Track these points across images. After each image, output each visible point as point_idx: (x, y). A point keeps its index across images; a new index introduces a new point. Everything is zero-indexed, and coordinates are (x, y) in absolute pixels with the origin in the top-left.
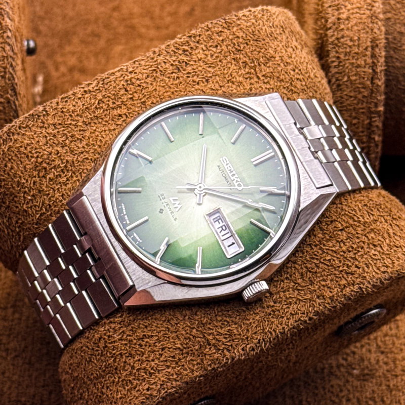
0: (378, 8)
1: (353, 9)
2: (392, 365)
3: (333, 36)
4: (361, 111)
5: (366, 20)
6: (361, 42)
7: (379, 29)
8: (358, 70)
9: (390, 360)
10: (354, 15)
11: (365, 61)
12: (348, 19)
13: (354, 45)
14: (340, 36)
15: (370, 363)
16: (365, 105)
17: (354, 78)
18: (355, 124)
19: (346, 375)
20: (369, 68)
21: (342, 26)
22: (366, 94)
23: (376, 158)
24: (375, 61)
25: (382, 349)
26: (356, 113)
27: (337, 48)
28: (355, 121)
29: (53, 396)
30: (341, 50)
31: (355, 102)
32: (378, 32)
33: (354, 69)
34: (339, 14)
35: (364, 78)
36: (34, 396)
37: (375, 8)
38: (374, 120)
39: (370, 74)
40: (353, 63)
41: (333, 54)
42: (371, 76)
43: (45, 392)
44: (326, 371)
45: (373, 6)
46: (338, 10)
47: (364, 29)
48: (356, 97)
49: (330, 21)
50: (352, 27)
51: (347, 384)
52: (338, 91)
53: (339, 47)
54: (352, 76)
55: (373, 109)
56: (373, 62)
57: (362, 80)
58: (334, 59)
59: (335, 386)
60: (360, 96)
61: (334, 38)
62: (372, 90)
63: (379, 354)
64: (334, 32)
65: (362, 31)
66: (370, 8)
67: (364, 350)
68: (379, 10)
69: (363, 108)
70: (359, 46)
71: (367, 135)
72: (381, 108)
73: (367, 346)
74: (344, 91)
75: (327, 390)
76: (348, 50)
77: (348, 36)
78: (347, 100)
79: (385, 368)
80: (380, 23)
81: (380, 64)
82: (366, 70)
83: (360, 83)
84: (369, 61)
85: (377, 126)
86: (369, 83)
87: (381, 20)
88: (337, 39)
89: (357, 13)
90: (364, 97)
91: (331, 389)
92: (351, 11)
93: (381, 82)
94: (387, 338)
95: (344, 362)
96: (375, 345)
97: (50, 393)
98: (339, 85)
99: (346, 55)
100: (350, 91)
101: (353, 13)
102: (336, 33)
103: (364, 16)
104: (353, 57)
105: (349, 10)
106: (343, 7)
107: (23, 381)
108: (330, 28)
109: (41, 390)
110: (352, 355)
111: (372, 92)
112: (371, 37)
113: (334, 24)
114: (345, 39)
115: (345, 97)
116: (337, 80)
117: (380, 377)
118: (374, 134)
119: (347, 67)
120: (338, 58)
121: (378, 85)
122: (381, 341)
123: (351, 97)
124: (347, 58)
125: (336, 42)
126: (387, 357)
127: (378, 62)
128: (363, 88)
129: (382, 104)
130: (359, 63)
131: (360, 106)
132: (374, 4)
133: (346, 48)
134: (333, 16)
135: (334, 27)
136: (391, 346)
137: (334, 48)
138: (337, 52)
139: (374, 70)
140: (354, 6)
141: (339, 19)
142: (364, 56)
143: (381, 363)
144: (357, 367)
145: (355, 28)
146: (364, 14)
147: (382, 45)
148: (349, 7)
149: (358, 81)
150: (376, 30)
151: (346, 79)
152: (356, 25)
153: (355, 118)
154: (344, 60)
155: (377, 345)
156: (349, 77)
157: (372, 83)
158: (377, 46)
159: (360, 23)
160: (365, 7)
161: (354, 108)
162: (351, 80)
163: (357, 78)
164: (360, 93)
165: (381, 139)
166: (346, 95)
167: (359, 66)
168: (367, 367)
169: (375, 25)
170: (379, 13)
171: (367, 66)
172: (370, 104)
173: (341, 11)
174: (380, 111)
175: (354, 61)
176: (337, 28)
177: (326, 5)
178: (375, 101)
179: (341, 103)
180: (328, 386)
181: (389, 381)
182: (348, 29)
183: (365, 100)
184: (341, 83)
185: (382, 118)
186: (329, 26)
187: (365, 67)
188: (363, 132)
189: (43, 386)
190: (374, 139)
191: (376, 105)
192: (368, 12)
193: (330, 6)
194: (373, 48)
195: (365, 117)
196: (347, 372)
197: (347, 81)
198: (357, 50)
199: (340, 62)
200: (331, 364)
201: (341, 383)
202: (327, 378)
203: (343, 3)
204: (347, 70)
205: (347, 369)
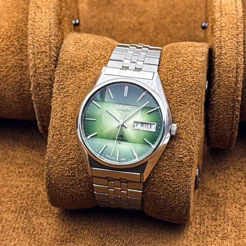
0: (241, 49)
1: (228, 49)
2: (238, 233)
3: (217, 61)
4: (230, 99)
5: (234, 55)
6: (231, 65)
7: (241, 60)
8: (229, 79)
10: (229, 52)
11: (233, 75)
12: (225, 54)
13: (228, 67)
14: (220, 62)
15: (228, 231)
16: (231, 96)
17: (227, 83)
18: (226, 106)
19: (215, 236)
20: (234, 78)
21: (222, 57)
22: (232, 91)
23: (236, 123)
24: (238, 75)
25: (235, 225)
26: (227, 100)
27: (219, 68)
28: (226, 104)
29: (72, 237)
30: (221, 69)
31: (227, 94)
32: (240, 61)
33: (227, 78)
34: (222, 51)
35: (232, 83)
36: (63, 237)
37: (239, 49)
38: (235, 104)
39: (235, 81)
40: (226, 75)
41: (217, 70)
42: (235, 82)
43: (68, 235)
44: (205, 233)
45: (238, 48)
47: (233, 59)
48: (227, 92)
49: (216, 54)
50: (227, 58)
51: (215, 241)
52: (218, 88)
53: (220, 67)
55: (236, 99)
56: (237, 76)
57: (230, 84)
58: (217, 73)
59: (209, 242)
60: (229, 92)
61: (218, 63)
63: (233, 227)
64: (218, 59)
65: (232, 60)
66: (237, 49)
67: (225, 224)
68: (241, 50)
69: (230, 98)
70: (230, 67)
71: (232, 112)
72: (240, 99)
73: (227, 223)
74: (221, 89)
75: (204, 244)
76: (224, 69)
77: (225, 62)
78: (223, 93)
79: (235, 234)
80: (241, 57)
81: (240, 77)
82: (233, 79)
83: (229, 86)
84: (235, 75)
85: (237, 107)
86: (234, 85)
87: (242, 55)
88: (220, 63)
89: (230, 51)
90: (231, 92)
91: (206, 243)
92: (227, 50)
93: (240, 85)
94: (238, 219)
95: (215, 230)
96: (231, 222)
97: (71, 236)
98: (219, 86)
99: (223, 71)
100: (225, 89)
101: (228, 51)
102: (219, 60)
103: (234, 53)
104: (227, 72)
105: (226, 49)
106: (223, 48)
107: (59, 229)
108: (216, 58)
109: (66, 234)
110: (219, 227)
111: (235, 90)
112: (236, 63)
113: (219, 56)
114: (223, 63)
115: (222, 92)
116: (218, 83)
117: (232, 238)
118: (236, 111)
119: (223, 77)
120: (219, 72)
121: (238, 87)
122: (234, 220)
123: (225, 92)
124: (224, 73)
125: (219, 64)
126: (236, 229)
127: (239, 75)
128: (231, 88)
129: (240, 96)
130: (229, 75)
131: (229, 97)
132: (239, 47)
133: (224, 68)
134: (218, 52)
135: (219, 57)
136: (239, 223)
137: (218, 67)
138: (219, 70)
139: (237, 80)
140: (229, 47)
141: (221, 53)
142: (232, 72)
143: (233, 232)
144: (221, 233)
145: (229, 58)
146: (234, 52)
147: (242, 67)
148: (227, 48)
150: (239, 60)
151: (222, 83)
152: (229, 56)
153: (227, 102)
154: (222, 74)
156: (224, 82)
157: (236, 86)
158: (239, 67)
159: (231, 56)
160: (235, 48)
161: (226, 97)
162: (225, 84)
163: (228, 83)
164: (229, 90)
165: (239, 113)
166: (222, 91)
167: (229, 77)
168: (226, 233)
169: (239, 57)
170: (241, 52)
171: (234, 77)
172: (234, 96)
173: (222, 50)
174: (239, 100)
175: (227, 74)
176: (220, 58)
177: (216, 46)
178: (237, 95)
179: (220, 95)
180: (205, 241)
181: (236, 241)
182: (225, 59)
183: (232, 94)
185: (240, 104)
186: (216, 57)
187: (232, 78)
188: (230, 110)
189: (68, 232)
190: (235, 113)
191: (237, 97)
192: (236, 51)
194: (237, 69)
195: (232, 103)
196: (215, 235)
197: (223, 84)
198: (229, 69)
199: (220, 75)
200: (208, 230)
201: (212, 240)
202: (205, 237)
203: (224, 46)
204: (223, 79)
205: (216, 233)
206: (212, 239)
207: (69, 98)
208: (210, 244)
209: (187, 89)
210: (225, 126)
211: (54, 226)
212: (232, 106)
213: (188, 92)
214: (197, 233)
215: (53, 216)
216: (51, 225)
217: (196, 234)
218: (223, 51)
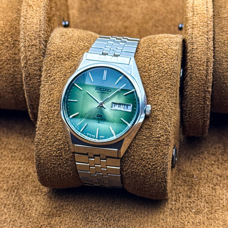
0: (211, 44)
1: (199, 44)
2: (210, 209)
3: (189, 56)
5: (205, 50)
6: (202, 59)
7: (210, 54)
8: (200, 71)
9: (210, 206)
10: (200, 47)
11: (203, 68)
12: (197, 49)
13: (199, 60)
14: (192, 56)
15: (201, 207)
16: (202, 87)
17: (198, 75)
18: (198, 96)
19: (189, 211)
20: (205, 71)
21: (194, 52)
22: (203, 83)
23: (208, 112)
24: (208, 68)
25: (207, 201)
26: (199, 91)
27: (191, 61)
28: (198, 95)
29: (58, 212)
30: (193, 62)
31: (198, 86)
32: (210, 55)
33: (198, 71)
34: (193, 46)
35: (202, 75)
36: (50, 212)
38: (206, 94)
39: (205, 73)
40: (198, 68)
41: (189, 64)
42: (206, 75)
43: (55, 210)
44: (180, 209)
45: (208, 44)
46: (193, 45)
47: (204, 54)
48: (199, 84)
49: (189, 49)
50: (198, 52)
51: (189, 215)
52: (191, 80)
53: (192, 61)
54: (197, 74)
55: (206, 90)
56: (207, 69)
57: (201, 76)
58: (189, 66)
59: (183, 216)
60: (200, 83)
61: (190, 57)
62: (206, 81)
63: (206, 203)
65: (203, 54)
66: (207, 44)
67: (199, 201)
68: (211, 46)
69: (202, 89)
70: (201, 61)
71: (203, 101)
72: (210, 89)
73: (201, 200)
74: (193, 80)
75: (179, 218)
76: (196, 62)
77: (196, 56)
79: (207, 209)
80: (211, 51)
82: (203, 72)
83: (201, 78)
84: (205, 68)
85: (208, 98)
86: (205, 77)
87: (212, 50)
88: (191, 57)
90: (202, 84)
91: (181, 217)
92: (198, 46)
93: (210, 77)
94: (210, 197)
95: (189, 206)
96: (204, 199)
97: (57, 211)
99: (195, 65)
100: (196, 81)
101: (199, 46)
102: (191, 55)
103: (204, 48)
104: (198, 66)
105: (197, 45)
106: (195, 43)
107: (46, 205)
108: (188, 53)
109: (53, 209)
110: (193, 203)
111: (206, 82)
112: (206, 57)
113: (190, 51)
114: (195, 58)
115: (194, 84)
116: (190, 76)
117: (204, 213)
118: (207, 101)
119: (195, 70)
120: (191, 66)
121: (209, 79)
122: (207, 198)
123: (196, 83)
124: (195, 66)
125: (191, 58)
126: (209, 205)
127: (209, 68)
128: (202, 80)
129: (211, 87)
130: (200, 68)
131: (200, 88)
132: (209, 43)
133: (195, 61)
134: (190, 47)
136: (211, 200)
137: (190, 61)
138: (191, 63)
139: (207, 72)
140: (200, 43)
141: (193, 49)
142: (203, 66)
143: (206, 207)
144: (195, 208)
145: (200, 53)
146: (204, 47)
147: (211, 61)
148: (198, 43)
149: (200, 77)
150: (209, 54)
151: (194, 75)
152: (200, 51)
153: (198, 93)
154: (194, 67)
155: (205, 199)
156: (196, 75)
157: (206, 78)
158: (209, 61)
159: (202, 51)
160: (205, 44)
161: (198, 89)
162: (196, 76)
163: (200, 75)
164: (200, 82)
165: (210, 103)
166: (194, 82)
167: (200, 70)
168: (199, 209)
169: (209, 52)
170: (211, 47)
171: (204, 70)
172: (205, 87)
173: (194, 45)
174: (209, 91)
175: (198, 67)
176: (191, 52)
178: (207, 86)
179: (192, 86)
180: (179, 216)
181: (208, 215)
182: (196, 53)
183: (203, 85)
184: (192, 77)
185: (210, 94)
187: (203, 70)
188: (201, 100)
189: (54, 208)
190: (206, 103)
191: (208, 88)
192: (206, 46)
193: (189, 43)
194: (207, 62)
195: (203, 93)
196: (190, 210)
197: (194, 76)
198: (200, 63)
199: (192, 68)
200: (183, 206)
201: (186, 215)
202: (180, 212)
203: (195, 42)
204: (195, 72)
205: (190, 209)
206: (186, 213)
207: (56, 85)
208: (184, 218)
209: (163, 75)
210: (197, 115)
211: (42, 202)
212: (204, 96)
213: (163, 77)
214: (173, 208)
215: (41, 194)
216: (40, 202)
217: (171, 209)
218: (195, 46)
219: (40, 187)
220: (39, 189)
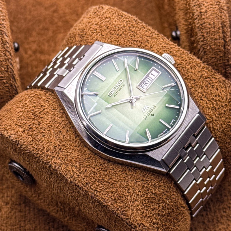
0: (223, 3)
1: (208, 5)
4: (220, 65)
5: (217, 11)
6: (215, 25)
7: (225, 16)
8: (216, 41)
10: (210, 9)
11: (219, 36)
12: (206, 12)
13: (212, 27)
14: (202, 23)
16: (221, 61)
17: (214, 46)
19: (227, 221)
20: (222, 40)
21: (203, 17)
22: (221, 55)
24: (225, 35)
26: (217, 67)
27: (202, 30)
30: (204, 31)
31: (216, 60)
32: (225, 18)
33: (213, 41)
34: (201, 9)
35: (219, 46)
38: (227, 69)
39: (223, 43)
40: (212, 38)
41: (199, 34)
42: (223, 44)
45: (220, 3)
46: (199, 7)
47: (216, 17)
48: (216, 58)
49: (195, 14)
50: (209, 16)
52: (205, 55)
53: (203, 29)
54: (212, 45)
55: (227, 63)
56: (224, 36)
57: (218, 47)
58: (201, 37)
60: (218, 57)
61: (199, 24)
62: (225, 52)
64: (199, 20)
65: (215, 18)
66: (218, 4)
68: (224, 5)
69: (220, 64)
70: (214, 27)
74: (209, 55)
76: (208, 30)
77: (207, 22)
78: (211, 60)
80: (225, 12)
81: (228, 36)
82: (220, 41)
83: (217, 49)
84: (222, 35)
85: (230, 73)
86: (222, 48)
87: (226, 10)
88: (201, 24)
89: (211, 8)
90: (221, 57)
92: (207, 7)
93: (229, 47)
98: (205, 52)
99: (207, 33)
100: (212, 55)
101: (208, 8)
103: (216, 9)
104: (212, 34)
105: (206, 7)
106: (202, 5)
111: (225, 53)
112: (221, 21)
113: (198, 16)
114: (206, 24)
115: (210, 58)
116: (204, 49)
119: (209, 41)
120: (203, 36)
121: (228, 49)
123: (213, 58)
124: (208, 35)
125: (201, 26)
127: (227, 35)
128: (219, 52)
130: (216, 37)
131: (219, 62)
133: (207, 29)
134: (197, 11)
135: (199, 18)
137: (200, 30)
138: (202, 32)
139: (225, 41)
140: (209, 4)
141: (201, 12)
142: (218, 33)
145: (211, 17)
146: (215, 8)
147: (228, 25)
148: (206, 4)
149: (216, 48)
150: (223, 17)
151: (209, 47)
152: (211, 15)
154: (207, 37)
156: (210, 46)
157: (225, 48)
158: (225, 26)
159: (213, 13)
160: (215, 3)
161: (216, 64)
162: (212, 48)
164: (218, 54)
166: (210, 57)
167: (216, 39)
169: (223, 14)
170: (224, 6)
172: (225, 60)
173: (201, 8)
174: (230, 64)
175: (213, 36)
176: (200, 18)
177: (192, 5)
178: (228, 58)
179: (208, 62)
182: (207, 18)
183: (221, 59)
184: (206, 50)
186: (195, 18)
187: (219, 39)
191: (228, 61)
192: (217, 6)
193: (194, 6)
194: (223, 27)
195: (223, 69)
197: (209, 49)
198: (213, 30)
199: (205, 38)
200: (217, 216)
201: (225, 227)
202: (216, 225)
203: (202, 3)
204: (209, 43)
205: (227, 217)
206: (224, 225)
212: (224, 72)
214: (206, 221)
217: (204, 223)
218: (203, 9)
219: (20, 224)
220: (20, 227)
